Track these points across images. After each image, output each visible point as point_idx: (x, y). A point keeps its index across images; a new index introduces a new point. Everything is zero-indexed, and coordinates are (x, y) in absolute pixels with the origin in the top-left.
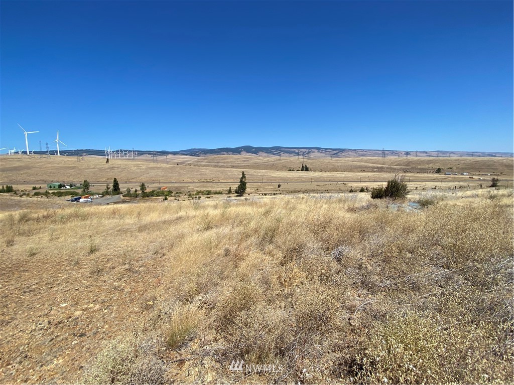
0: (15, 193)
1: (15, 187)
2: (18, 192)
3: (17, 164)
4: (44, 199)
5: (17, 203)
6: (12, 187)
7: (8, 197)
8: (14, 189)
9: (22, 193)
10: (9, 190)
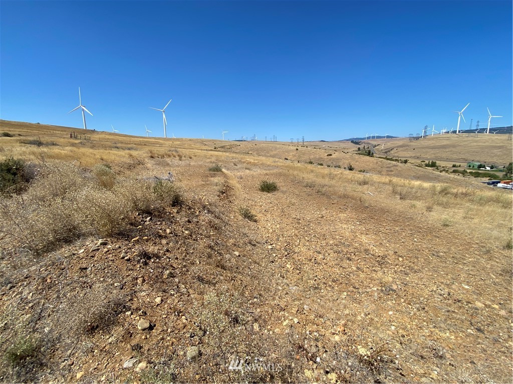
0: (437, 168)
1: (438, 163)
2: (439, 168)
3: (445, 143)
4: (460, 177)
5: (436, 177)
6: (436, 162)
7: (431, 171)
8: (437, 165)
9: (443, 169)
10: (433, 165)
